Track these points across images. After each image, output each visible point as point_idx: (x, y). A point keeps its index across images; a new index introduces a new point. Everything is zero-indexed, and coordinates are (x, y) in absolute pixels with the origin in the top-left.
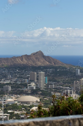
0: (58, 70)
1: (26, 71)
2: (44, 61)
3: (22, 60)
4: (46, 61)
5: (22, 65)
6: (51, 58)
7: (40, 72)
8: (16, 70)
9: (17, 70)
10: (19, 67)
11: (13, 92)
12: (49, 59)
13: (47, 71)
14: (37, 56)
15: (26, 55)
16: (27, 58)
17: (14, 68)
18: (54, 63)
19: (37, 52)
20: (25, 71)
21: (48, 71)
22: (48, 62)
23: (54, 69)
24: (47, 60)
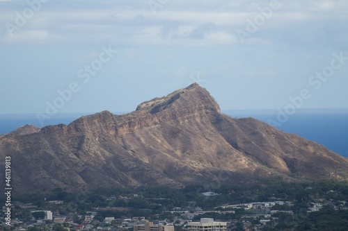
0: (315, 209)
1: (109, 220)
2: (219, 153)
3: (79, 148)
4: (236, 153)
5: (81, 181)
6: (267, 127)
7: (197, 219)
8: (43, 215)
9: (49, 215)
10: (60, 195)
12: (254, 134)
13: (241, 212)
14: (174, 117)
15: (104, 116)
16: (112, 133)
17: (24, 202)
18: (285, 159)
19: (175, 97)
20: (101, 216)
21: (249, 213)
22: (246, 154)
23: (289, 204)
24: (240, 144)
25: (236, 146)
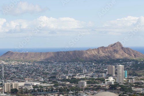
0: (139, 63)
1: (104, 65)
2: (123, 54)
3: (98, 53)
4: (125, 53)
5: (99, 58)
6: (131, 49)
7: (119, 65)
8: (92, 64)
9: (93, 64)
10: (95, 61)
11: (90, 88)
12: (129, 50)
13: (126, 64)
14: (115, 47)
15: (103, 47)
16: (104, 50)
17: (89, 62)
18: (134, 55)
19: (115, 44)
20: (102, 64)
21: (127, 64)
22: (127, 54)
23: (134, 62)
24: (126, 52)
25: (125, 52)
